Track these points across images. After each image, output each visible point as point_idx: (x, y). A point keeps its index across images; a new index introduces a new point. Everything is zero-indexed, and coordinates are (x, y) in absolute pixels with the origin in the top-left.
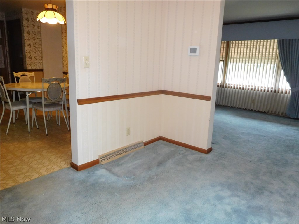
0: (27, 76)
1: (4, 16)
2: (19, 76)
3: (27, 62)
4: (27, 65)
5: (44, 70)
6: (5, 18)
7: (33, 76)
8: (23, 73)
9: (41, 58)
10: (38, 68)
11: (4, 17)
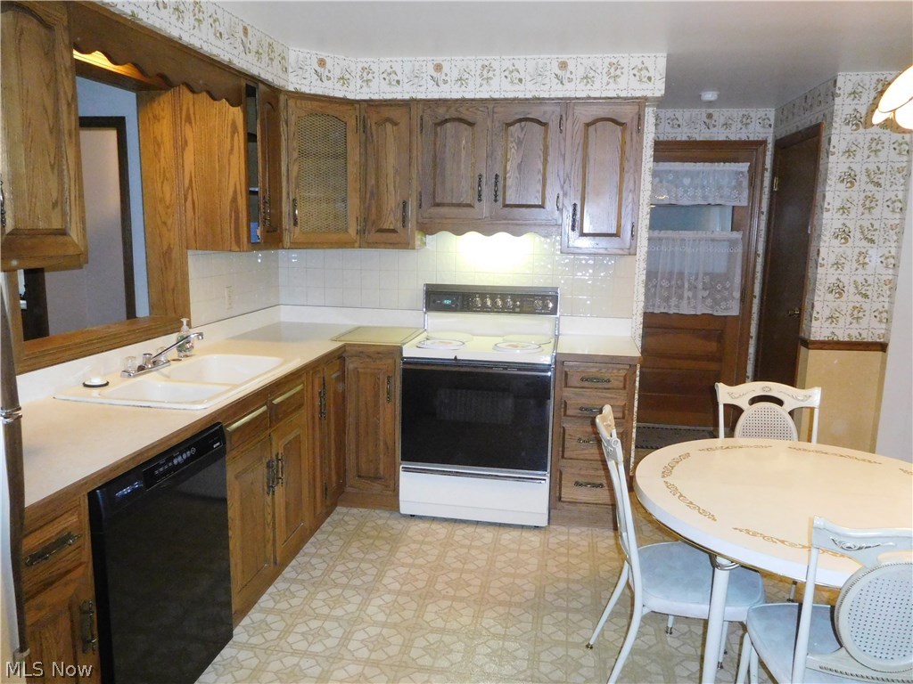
0: (780, 402)
1: (772, 122)
2: (743, 403)
3: (818, 306)
4: (817, 319)
5: (890, 349)
6: (772, 130)
7: (812, 409)
8: (763, 389)
9: (886, 288)
10: (864, 335)
11: (770, 126)
